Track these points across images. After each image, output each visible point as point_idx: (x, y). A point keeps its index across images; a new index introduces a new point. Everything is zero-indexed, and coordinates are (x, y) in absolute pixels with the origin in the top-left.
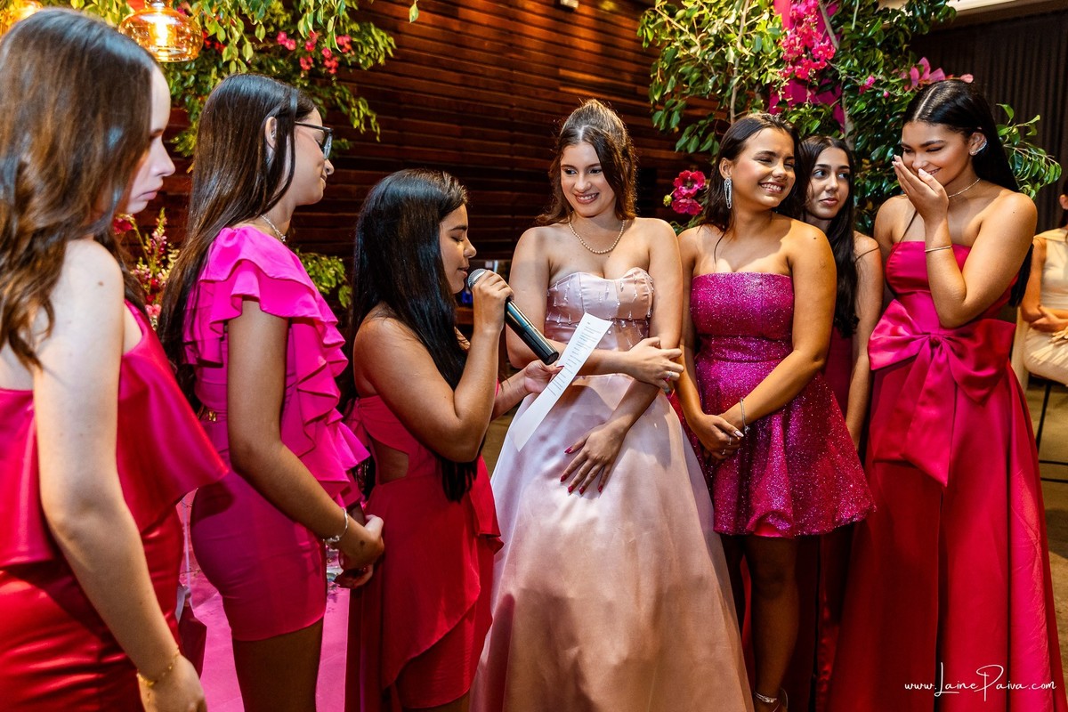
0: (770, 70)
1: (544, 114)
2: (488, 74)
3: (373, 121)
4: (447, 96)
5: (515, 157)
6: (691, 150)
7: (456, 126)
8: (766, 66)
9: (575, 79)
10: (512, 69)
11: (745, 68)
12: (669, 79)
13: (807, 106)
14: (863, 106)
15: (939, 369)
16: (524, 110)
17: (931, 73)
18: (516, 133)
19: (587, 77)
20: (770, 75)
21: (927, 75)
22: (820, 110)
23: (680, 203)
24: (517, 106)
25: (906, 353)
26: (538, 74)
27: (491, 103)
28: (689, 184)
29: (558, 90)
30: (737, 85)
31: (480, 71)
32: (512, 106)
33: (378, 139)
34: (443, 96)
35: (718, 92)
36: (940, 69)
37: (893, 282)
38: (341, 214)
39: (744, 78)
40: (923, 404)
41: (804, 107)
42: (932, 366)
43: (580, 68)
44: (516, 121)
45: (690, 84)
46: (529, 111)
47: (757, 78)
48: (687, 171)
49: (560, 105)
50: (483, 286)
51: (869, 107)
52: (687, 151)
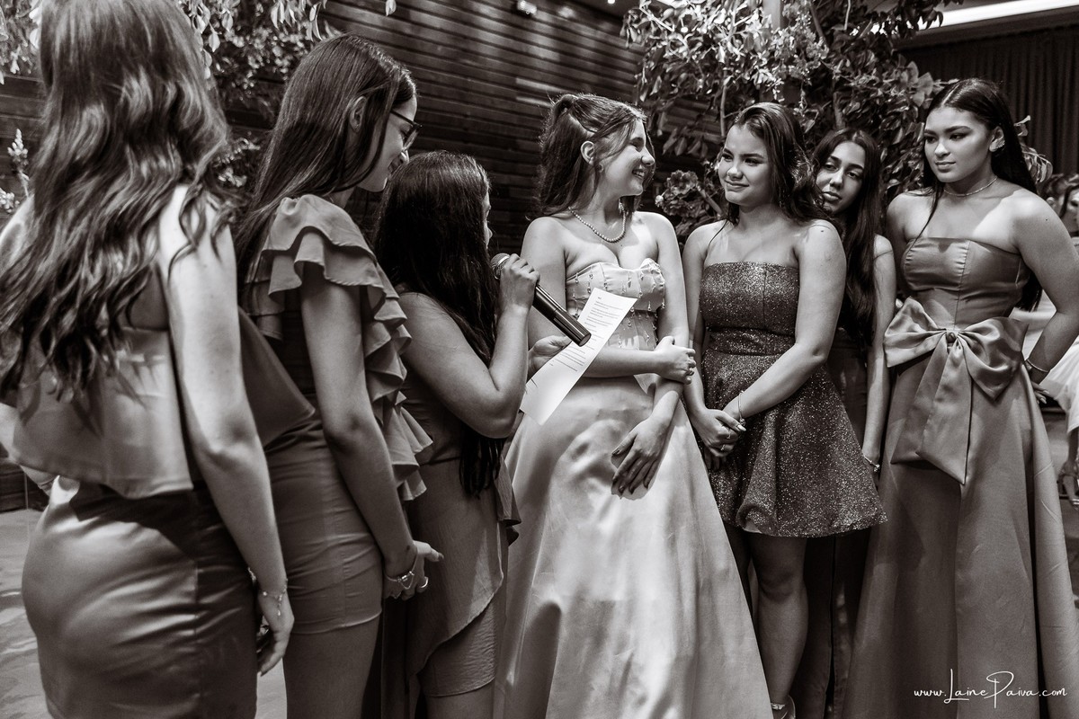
0: (761, 71)
1: (500, 125)
2: (441, 80)
6: (679, 151)
8: (757, 67)
9: (533, 88)
10: (466, 76)
11: (736, 68)
12: (655, 79)
13: (801, 105)
14: (857, 105)
15: (955, 364)
16: (479, 121)
17: (919, 76)
19: (544, 87)
20: (762, 75)
21: (916, 79)
22: (813, 111)
23: (671, 205)
24: (472, 116)
25: (921, 349)
26: (494, 83)
27: (443, 111)
28: (681, 184)
29: (515, 100)
30: (728, 85)
31: (433, 78)
32: (466, 116)
35: (709, 92)
36: (928, 74)
37: (909, 278)
39: (736, 77)
40: (940, 400)
41: (798, 106)
42: (948, 361)
43: (538, 77)
44: (470, 132)
45: (679, 84)
46: (486, 122)
47: (748, 78)
48: (679, 171)
49: (517, 116)
50: (514, 267)
51: (863, 107)
52: (674, 153)
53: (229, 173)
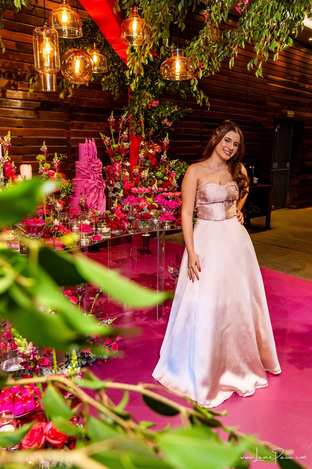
1: (261, 96)
2: (239, 77)
3: (207, 101)
4: (222, 87)
5: (248, 115)
7: (225, 101)
9: (275, 79)
16: (253, 94)
18: (248, 104)
19: (280, 79)
24: (250, 92)
27: (239, 90)
29: (267, 85)
31: (236, 76)
32: (248, 92)
33: (209, 109)
34: (221, 87)
38: (177, 141)
43: (277, 74)
44: (249, 99)
46: (255, 94)
49: (268, 92)
53: (166, 121)
